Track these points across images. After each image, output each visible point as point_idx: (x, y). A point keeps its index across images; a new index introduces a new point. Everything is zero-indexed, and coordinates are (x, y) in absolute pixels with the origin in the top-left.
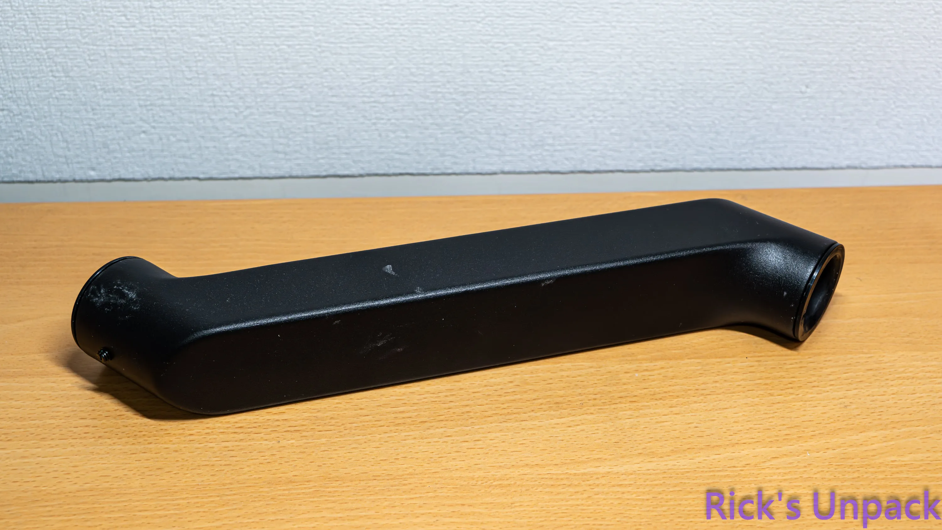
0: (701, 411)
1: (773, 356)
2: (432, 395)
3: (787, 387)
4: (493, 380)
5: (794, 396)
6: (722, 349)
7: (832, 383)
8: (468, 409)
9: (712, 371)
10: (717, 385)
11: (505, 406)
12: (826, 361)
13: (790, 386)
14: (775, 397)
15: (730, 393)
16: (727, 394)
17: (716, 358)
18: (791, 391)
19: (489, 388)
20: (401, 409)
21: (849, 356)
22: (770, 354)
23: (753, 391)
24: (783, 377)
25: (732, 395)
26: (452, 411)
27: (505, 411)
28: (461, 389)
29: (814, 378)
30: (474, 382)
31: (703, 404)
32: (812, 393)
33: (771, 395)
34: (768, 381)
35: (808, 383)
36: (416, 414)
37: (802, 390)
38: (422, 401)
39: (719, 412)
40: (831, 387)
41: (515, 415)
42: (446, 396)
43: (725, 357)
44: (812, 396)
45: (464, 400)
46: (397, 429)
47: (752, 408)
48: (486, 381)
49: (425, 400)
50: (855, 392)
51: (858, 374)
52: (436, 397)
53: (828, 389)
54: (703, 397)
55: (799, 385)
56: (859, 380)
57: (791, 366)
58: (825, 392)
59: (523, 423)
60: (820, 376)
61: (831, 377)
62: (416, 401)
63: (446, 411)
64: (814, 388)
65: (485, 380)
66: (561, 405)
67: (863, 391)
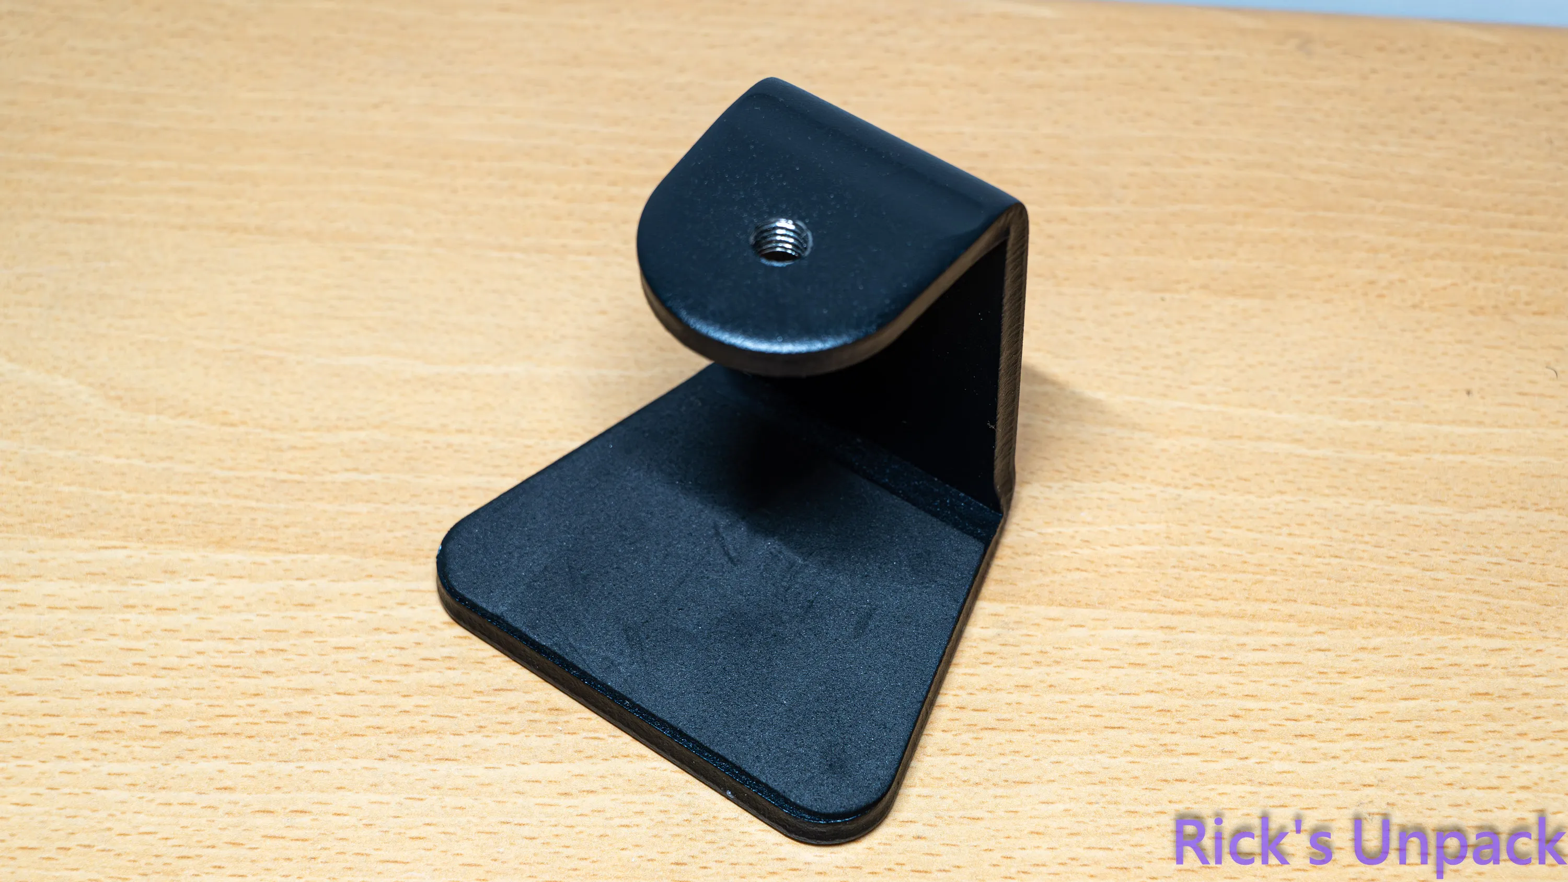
0: (951, 785)
1: (1218, 613)
2: (222, 645)
3: (1221, 726)
4: (405, 612)
5: (1229, 762)
6: (1077, 575)
7: (1358, 727)
8: (306, 702)
9: (1025, 648)
10: (1026, 698)
11: (408, 704)
12: (1363, 649)
13: (1233, 724)
14: (1175, 760)
15: (1053, 732)
16: (1044, 731)
17: (1051, 603)
18: (1228, 742)
19: (384, 636)
20: (125, 682)
21: (1438, 639)
22: (1210, 605)
23: (1121, 732)
24: (1222, 691)
25: (1055, 737)
26: (261, 703)
27: (408, 721)
28: (308, 633)
29: (1308, 707)
30: (350, 614)
31: (962, 761)
32: (1287, 758)
33: (1169, 750)
34: (1174, 702)
35: (1288, 719)
36: (158, 704)
37: (1264, 743)
38: (192, 661)
39: (1000, 791)
40: (1349, 744)
41: (427, 739)
42: (261, 652)
43: (1078, 604)
44: (1286, 766)
45: (303, 673)
46: (94, 750)
47: (1098, 788)
48: (383, 612)
49: (199, 660)
50: (1415, 767)
51: (1441, 705)
52: (231, 652)
53: (1336, 748)
54: (971, 735)
55: (1257, 726)
56: (1437, 727)
57: (1260, 656)
58: (1325, 756)
59: (443, 767)
60: (1330, 701)
61: (1362, 708)
62: (174, 661)
63: (243, 702)
64: (1300, 742)
65: (382, 607)
66: (565, 718)
67: (1439, 766)
